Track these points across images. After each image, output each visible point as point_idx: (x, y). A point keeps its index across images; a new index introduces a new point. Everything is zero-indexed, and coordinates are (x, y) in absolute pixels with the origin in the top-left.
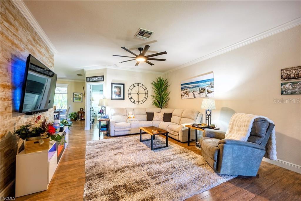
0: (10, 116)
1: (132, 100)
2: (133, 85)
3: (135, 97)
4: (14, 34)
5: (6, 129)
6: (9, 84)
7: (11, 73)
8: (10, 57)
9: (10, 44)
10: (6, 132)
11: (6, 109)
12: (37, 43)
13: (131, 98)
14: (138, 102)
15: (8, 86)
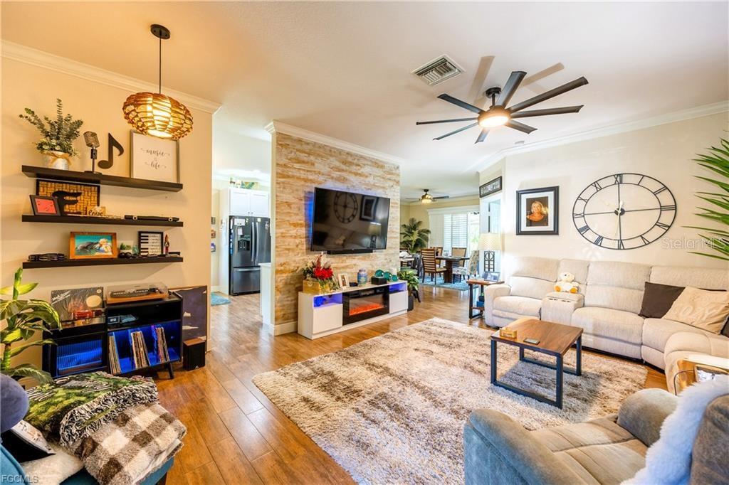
0: (303, 253)
1: (588, 234)
2: (595, 184)
3: (604, 225)
4: (308, 171)
5: (298, 265)
6: (302, 222)
7: (304, 211)
8: (303, 195)
9: (302, 183)
10: (298, 268)
11: (297, 246)
12: (351, 164)
13: (587, 228)
14: (621, 241)
15: (301, 224)
